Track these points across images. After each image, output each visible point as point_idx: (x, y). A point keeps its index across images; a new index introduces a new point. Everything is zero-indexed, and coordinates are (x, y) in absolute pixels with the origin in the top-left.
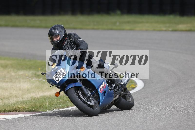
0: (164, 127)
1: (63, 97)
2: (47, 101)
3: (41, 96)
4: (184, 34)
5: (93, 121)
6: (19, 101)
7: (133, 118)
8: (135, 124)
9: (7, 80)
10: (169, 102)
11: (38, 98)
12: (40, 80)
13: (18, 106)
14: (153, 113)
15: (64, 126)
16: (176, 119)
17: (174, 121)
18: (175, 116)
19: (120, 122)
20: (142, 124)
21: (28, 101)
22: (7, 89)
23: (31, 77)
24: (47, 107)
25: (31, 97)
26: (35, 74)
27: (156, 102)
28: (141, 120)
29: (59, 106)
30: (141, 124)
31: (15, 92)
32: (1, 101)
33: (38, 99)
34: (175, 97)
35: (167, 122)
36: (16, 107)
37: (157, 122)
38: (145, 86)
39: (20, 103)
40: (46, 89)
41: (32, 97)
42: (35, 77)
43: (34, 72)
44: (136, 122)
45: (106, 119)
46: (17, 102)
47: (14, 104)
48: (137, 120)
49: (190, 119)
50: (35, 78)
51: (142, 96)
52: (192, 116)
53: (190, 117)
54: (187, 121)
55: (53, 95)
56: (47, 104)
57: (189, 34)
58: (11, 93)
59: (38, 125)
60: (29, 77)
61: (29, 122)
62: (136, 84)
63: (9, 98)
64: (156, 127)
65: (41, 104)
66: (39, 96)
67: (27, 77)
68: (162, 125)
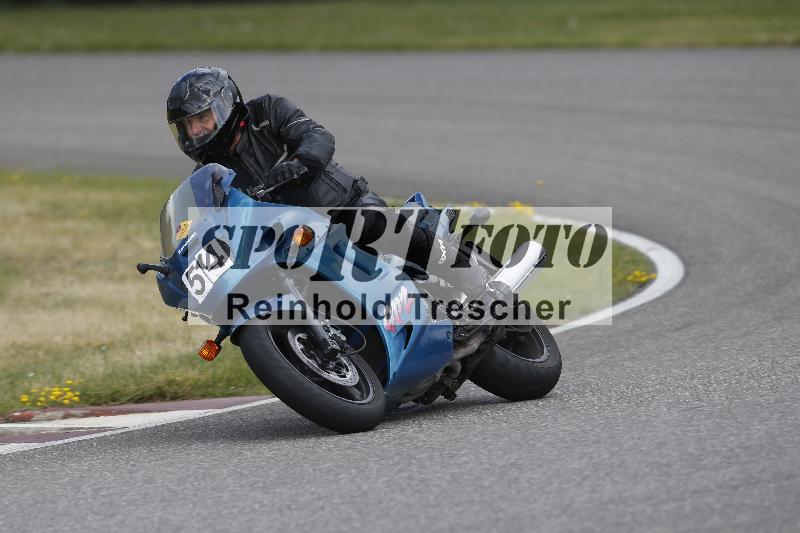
0: (771, 441)
6: (173, 355)
9: (121, 270)
10: (788, 338)
13: (172, 377)
19: (590, 428)
20: (678, 432)
22: (122, 309)
27: (736, 340)
28: (676, 414)
30: (675, 434)
31: (156, 320)
32: (102, 356)
35: (782, 421)
36: (160, 378)
37: (740, 423)
38: (687, 274)
39: (176, 363)
44: (652, 427)
46: (166, 360)
47: (154, 369)
48: (658, 416)
51: (680, 316)
58: (141, 326)
62: (650, 268)
63: (133, 345)
64: (735, 443)
68: (761, 433)
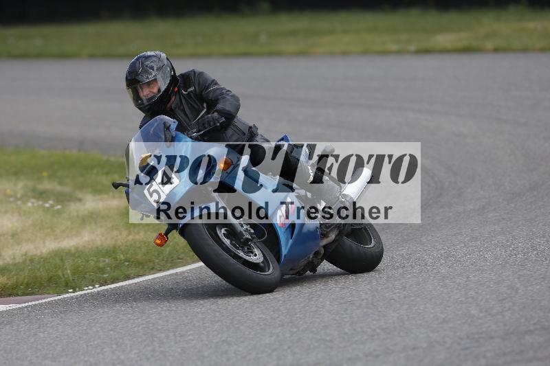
0: (401, 324)
1: (114, 252)
2: (68, 265)
3: (51, 249)
4: (450, 62)
5: (200, 315)
7: (312, 302)
8: (318, 320)
11: (42, 258)
12: (47, 205)
14: (368, 287)
15: (118, 332)
16: (433, 301)
17: (428, 305)
18: (431, 291)
19: (277, 316)
20: (337, 318)
21: (15, 265)
23: (21, 199)
24: (69, 280)
25: (22, 256)
26: (34, 190)
28: (336, 306)
29: (103, 278)
30: (335, 320)
33: (42, 260)
34: (430, 238)
35: (409, 311)
37: (380, 312)
40: (64, 231)
41: (26, 254)
42: (34, 197)
43: (30, 184)
44: (320, 315)
45: (236, 307)
48: (323, 307)
49: (473, 298)
50: (33, 200)
52: (480, 291)
53: (472, 293)
54: (464, 306)
55: (84, 247)
56: (69, 272)
57: (465, 59)
59: (44, 332)
60: (17, 199)
61: (18, 325)
64: (377, 326)
65: (51, 274)
66: (44, 251)
67: (11, 199)
68: (395, 319)
